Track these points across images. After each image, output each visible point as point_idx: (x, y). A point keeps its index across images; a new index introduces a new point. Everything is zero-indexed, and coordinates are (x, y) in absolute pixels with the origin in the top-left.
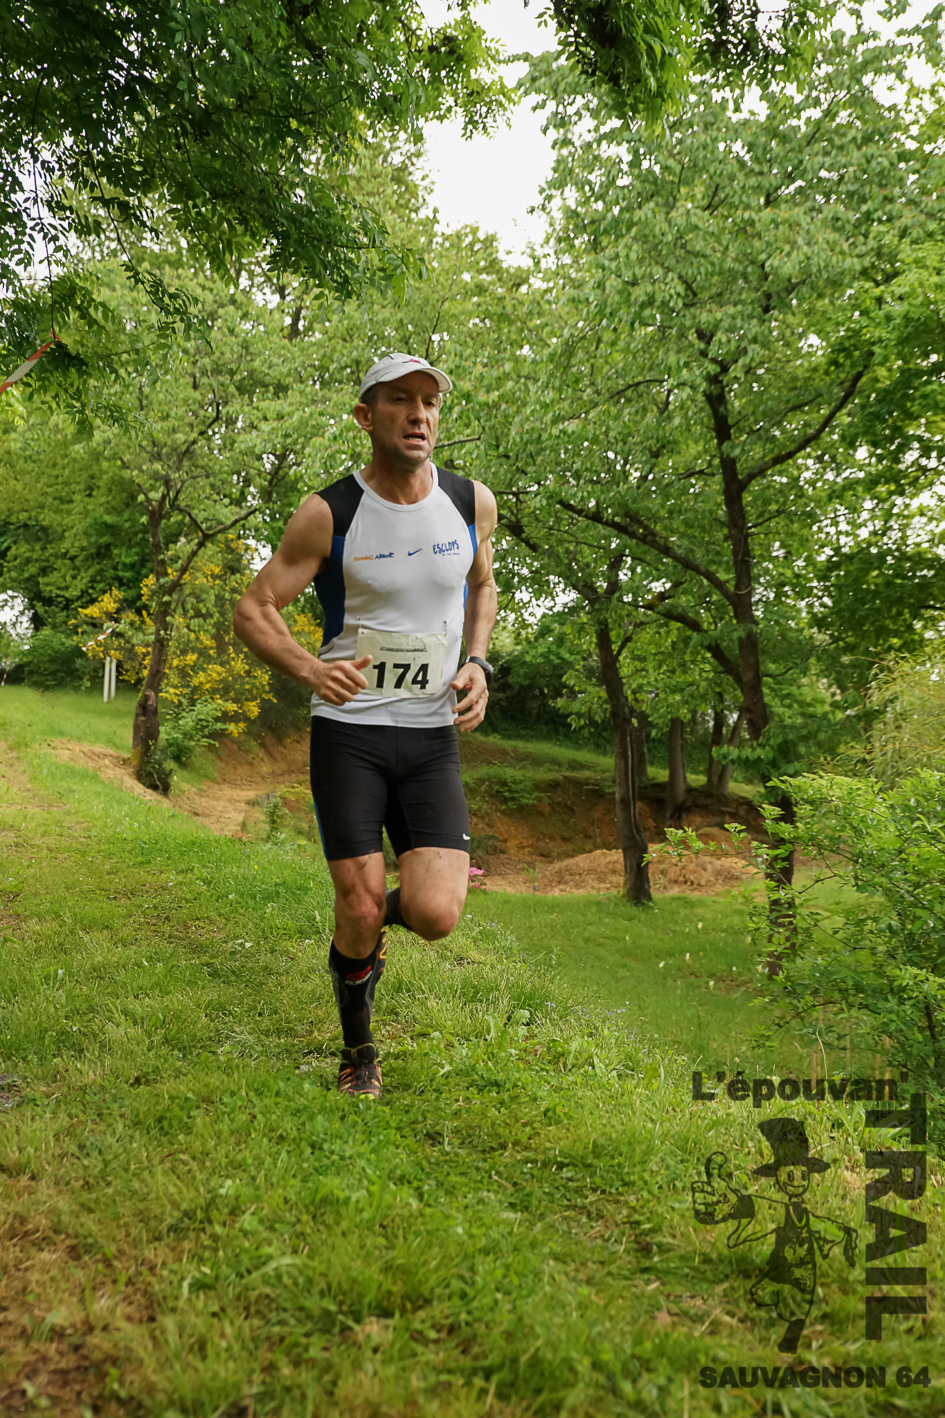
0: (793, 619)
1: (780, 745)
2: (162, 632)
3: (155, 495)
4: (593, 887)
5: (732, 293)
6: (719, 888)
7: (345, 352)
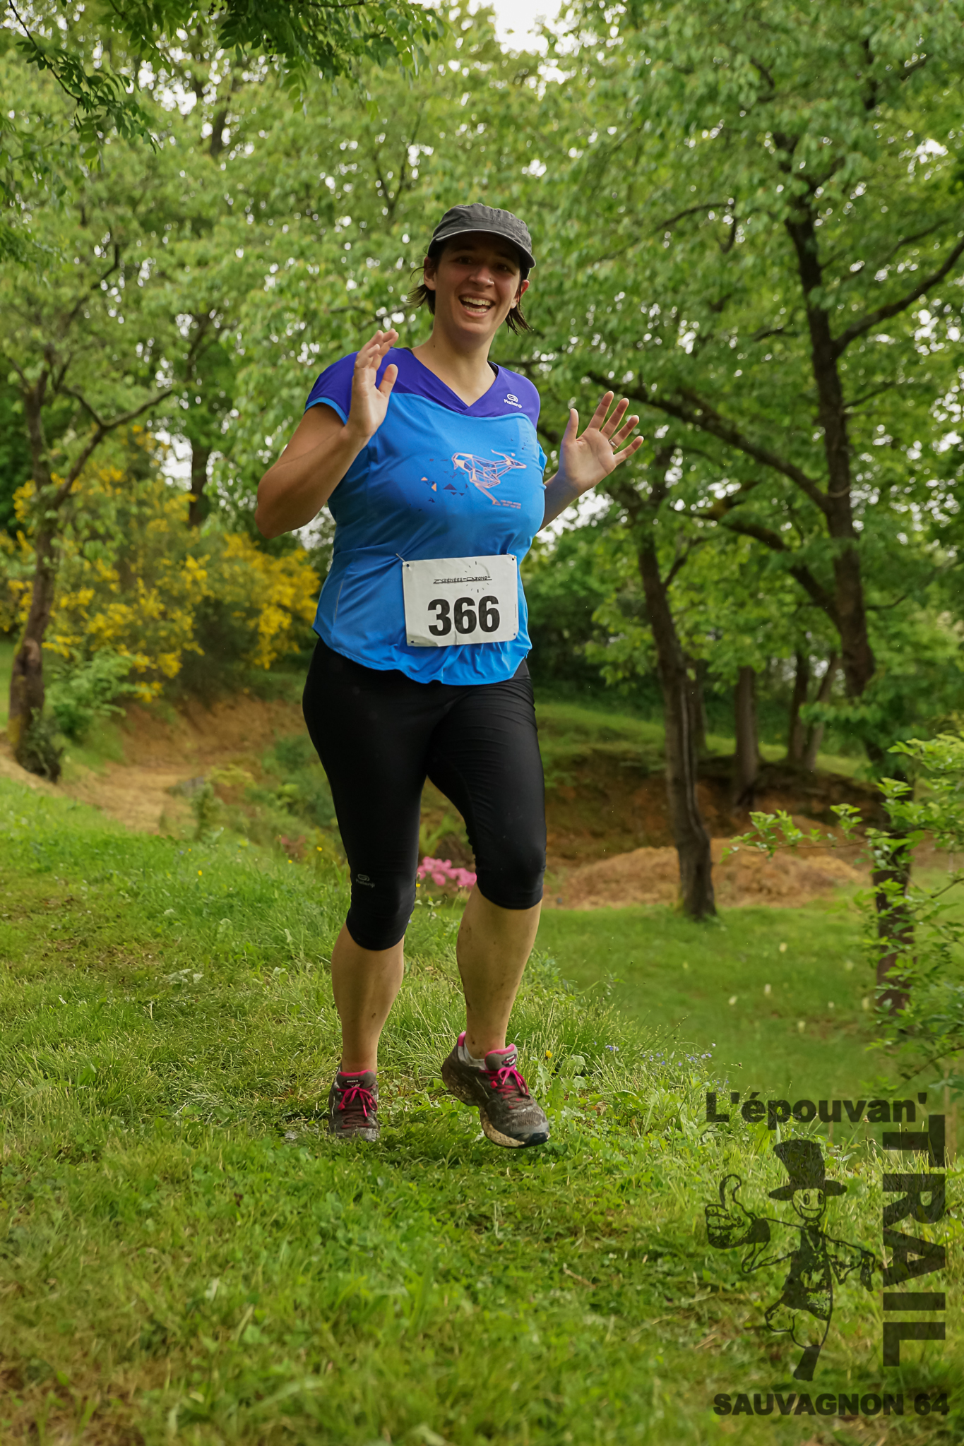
0: (903, 530)
1: (891, 702)
2: (46, 560)
3: (32, 374)
4: (635, 899)
5: (822, 81)
6: (806, 897)
7: (291, 171)
